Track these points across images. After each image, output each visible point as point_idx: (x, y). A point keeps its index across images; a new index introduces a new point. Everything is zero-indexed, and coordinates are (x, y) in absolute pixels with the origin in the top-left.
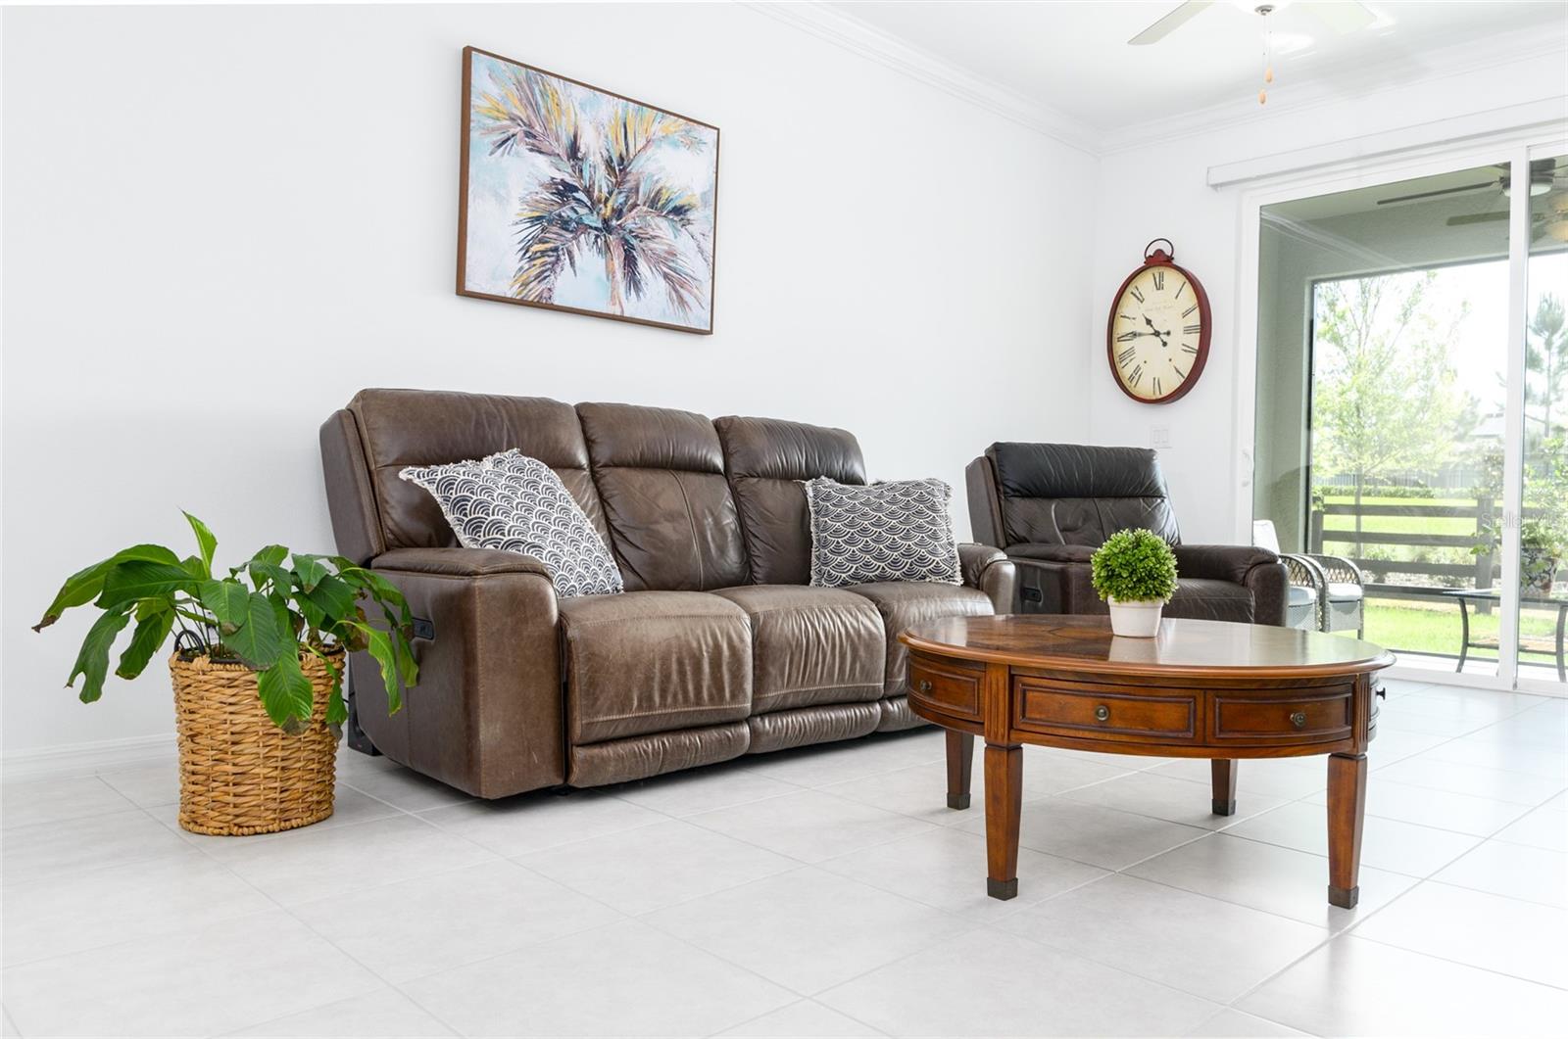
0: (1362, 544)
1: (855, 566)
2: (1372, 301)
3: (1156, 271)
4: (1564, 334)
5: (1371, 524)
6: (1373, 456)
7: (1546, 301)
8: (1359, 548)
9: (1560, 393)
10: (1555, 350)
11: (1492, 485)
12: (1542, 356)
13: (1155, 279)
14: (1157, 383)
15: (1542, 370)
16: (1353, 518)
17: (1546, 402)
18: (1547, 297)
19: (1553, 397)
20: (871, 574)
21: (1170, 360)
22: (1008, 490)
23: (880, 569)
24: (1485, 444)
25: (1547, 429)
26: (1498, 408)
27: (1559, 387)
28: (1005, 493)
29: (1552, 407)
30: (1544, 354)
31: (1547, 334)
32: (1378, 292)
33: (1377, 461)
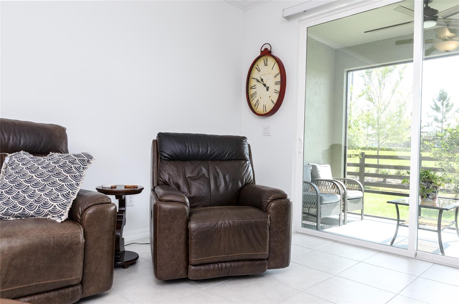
0: (379, 169)
1: (7, 207)
2: (382, 86)
3: (264, 58)
4: (447, 101)
5: (382, 162)
6: (383, 139)
7: (442, 91)
8: (378, 170)
9: (446, 119)
10: (444, 106)
11: (425, 147)
12: (441, 108)
13: (264, 61)
14: (265, 107)
15: (441, 112)
16: (376, 160)
17: (442, 122)
18: (442, 90)
19: (444, 120)
20: (16, 213)
21: (270, 97)
22: (162, 157)
23: (22, 210)
24: (423, 134)
25: (442, 130)
26: (428, 124)
27: (446, 118)
28: (161, 158)
29: (443, 124)
30: (441, 107)
31: (442, 101)
32: (384, 83)
33: (384, 140)
